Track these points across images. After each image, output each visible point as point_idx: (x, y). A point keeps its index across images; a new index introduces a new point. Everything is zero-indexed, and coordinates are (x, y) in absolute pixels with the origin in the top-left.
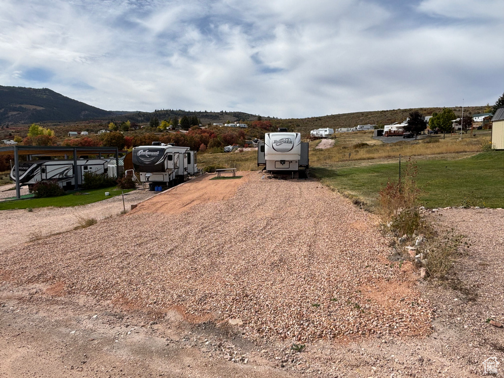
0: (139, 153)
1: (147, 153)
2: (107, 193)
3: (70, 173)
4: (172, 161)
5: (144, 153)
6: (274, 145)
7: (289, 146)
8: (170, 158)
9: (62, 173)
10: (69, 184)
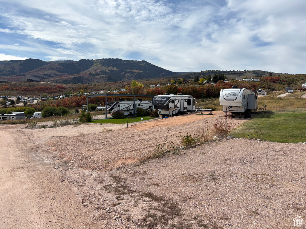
0: (156, 99)
1: (160, 99)
2: (142, 119)
3: (131, 108)
4: (174, 104)
5: (158, 99)
6: (225, 96)
7: (235, 97)
8: (173, 102)
9: (127, 107)
10: (131, 113)
